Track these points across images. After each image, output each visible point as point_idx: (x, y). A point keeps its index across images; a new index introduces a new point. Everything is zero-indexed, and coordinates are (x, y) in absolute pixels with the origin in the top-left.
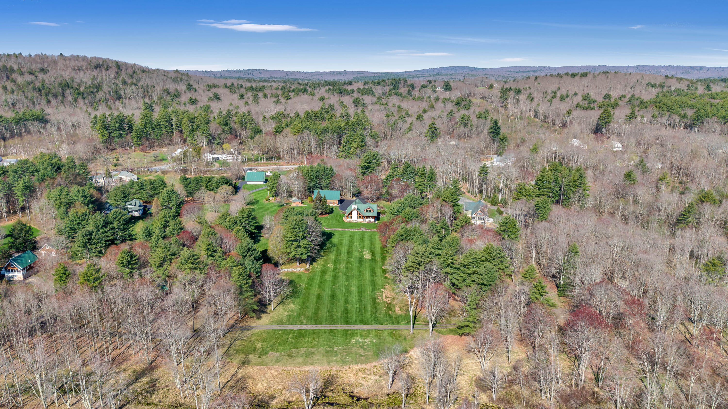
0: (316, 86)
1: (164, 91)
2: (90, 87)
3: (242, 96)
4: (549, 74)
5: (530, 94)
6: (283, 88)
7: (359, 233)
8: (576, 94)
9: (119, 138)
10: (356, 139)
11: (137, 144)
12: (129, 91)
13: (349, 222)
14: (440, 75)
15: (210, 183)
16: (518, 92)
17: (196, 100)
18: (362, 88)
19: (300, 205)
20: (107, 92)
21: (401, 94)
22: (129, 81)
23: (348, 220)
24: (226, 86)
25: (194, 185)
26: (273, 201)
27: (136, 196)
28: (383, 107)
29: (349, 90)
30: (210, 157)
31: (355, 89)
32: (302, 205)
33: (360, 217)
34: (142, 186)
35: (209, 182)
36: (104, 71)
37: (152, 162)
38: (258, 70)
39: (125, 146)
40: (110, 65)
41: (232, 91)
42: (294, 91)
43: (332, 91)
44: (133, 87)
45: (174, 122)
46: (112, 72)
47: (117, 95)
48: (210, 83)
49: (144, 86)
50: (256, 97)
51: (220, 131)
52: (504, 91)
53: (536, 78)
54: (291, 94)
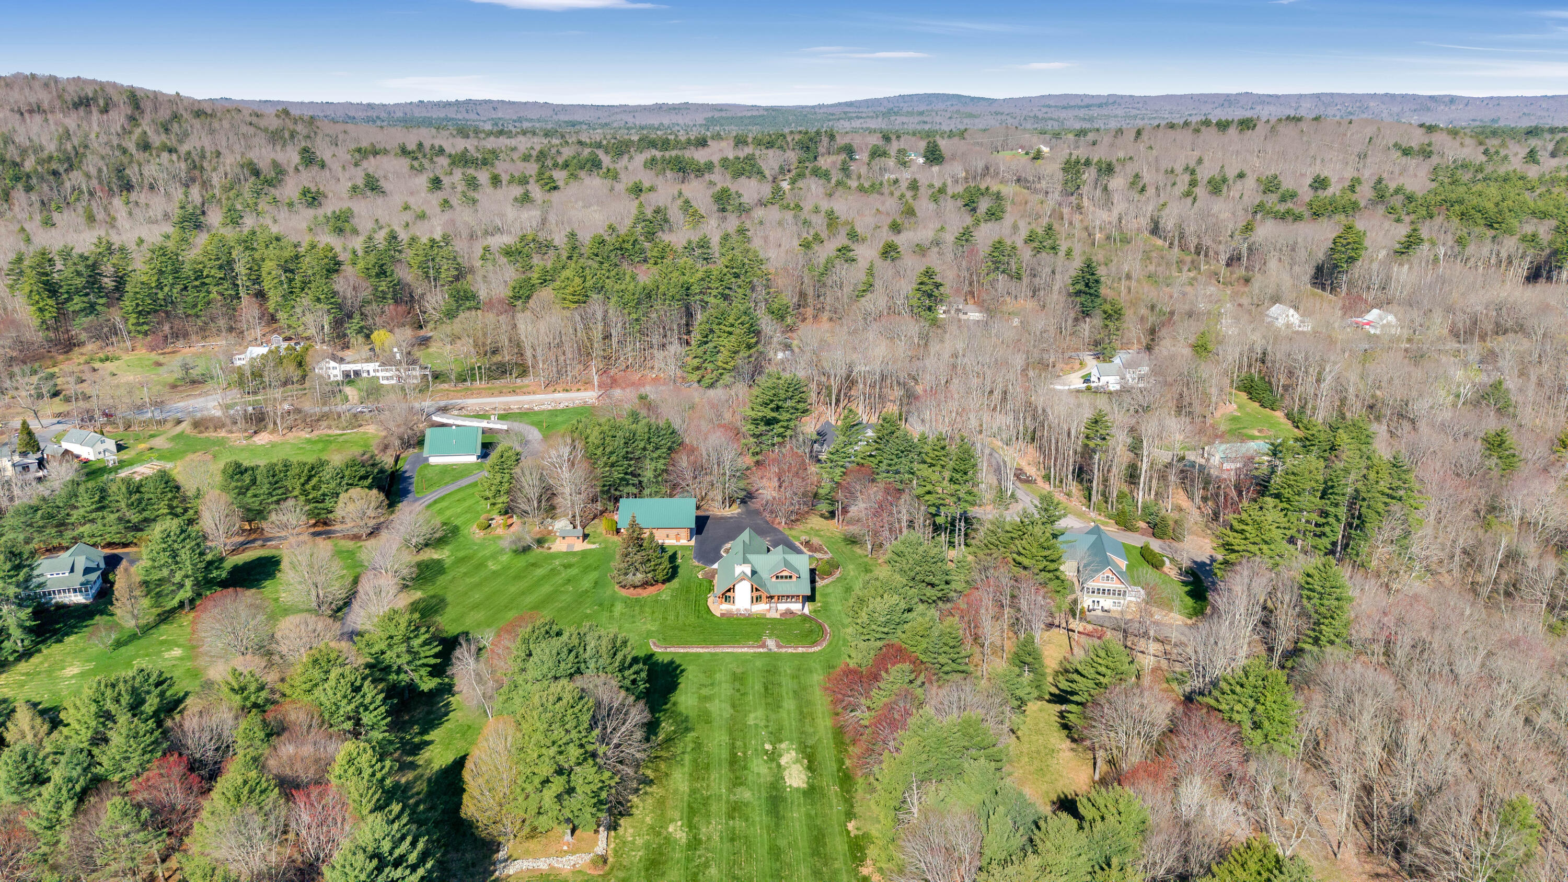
0: (621, 149)
1: (242, 166)
2: (50, 158)
3: (436, 183)
4: (1163, 123)
5: (1137, 176)
6: (542, 156)
7: (758, 663)
8: (1241, 176)
9: (86, 316)
10: (732, 325)
11: (139, 332)
12: (151, 170)
13: (726, 616)
14: (896, 114)
15: (314, 481)
16: (1108, 169)
17: (318, 192)
18: (731, 156)
19: (580, 546)
20: (93, 171)
21: (826, 175)
22: (157, 140)
23: (725, 607)
24: (404, 152)
25: (265, 489)
26: (500, 531)
27: (86, 529)
28: (789, 215)
29: (702, 161)
30: (335, 371)
31: (716, 159)
32: (586, 546)
33: (758, 599)
34: (102, 498)
35: (310, 478)
36: (95, 115)
37: (174, 387)
38: (490, 101)
39: (107, 334)
40: (115, 98)
41: (416, 164)
42: (566, 165)
43: (659, 167)
44: (165, 155)
45: (241, 268)
46: (118, 119)
47: (120, 178)
48: (364, 144)
49: (194, 154)
50: (472, 183)
51: (366, 293)
52: (1073, 168)
53: (1139, 133)
54: (560, 176)
